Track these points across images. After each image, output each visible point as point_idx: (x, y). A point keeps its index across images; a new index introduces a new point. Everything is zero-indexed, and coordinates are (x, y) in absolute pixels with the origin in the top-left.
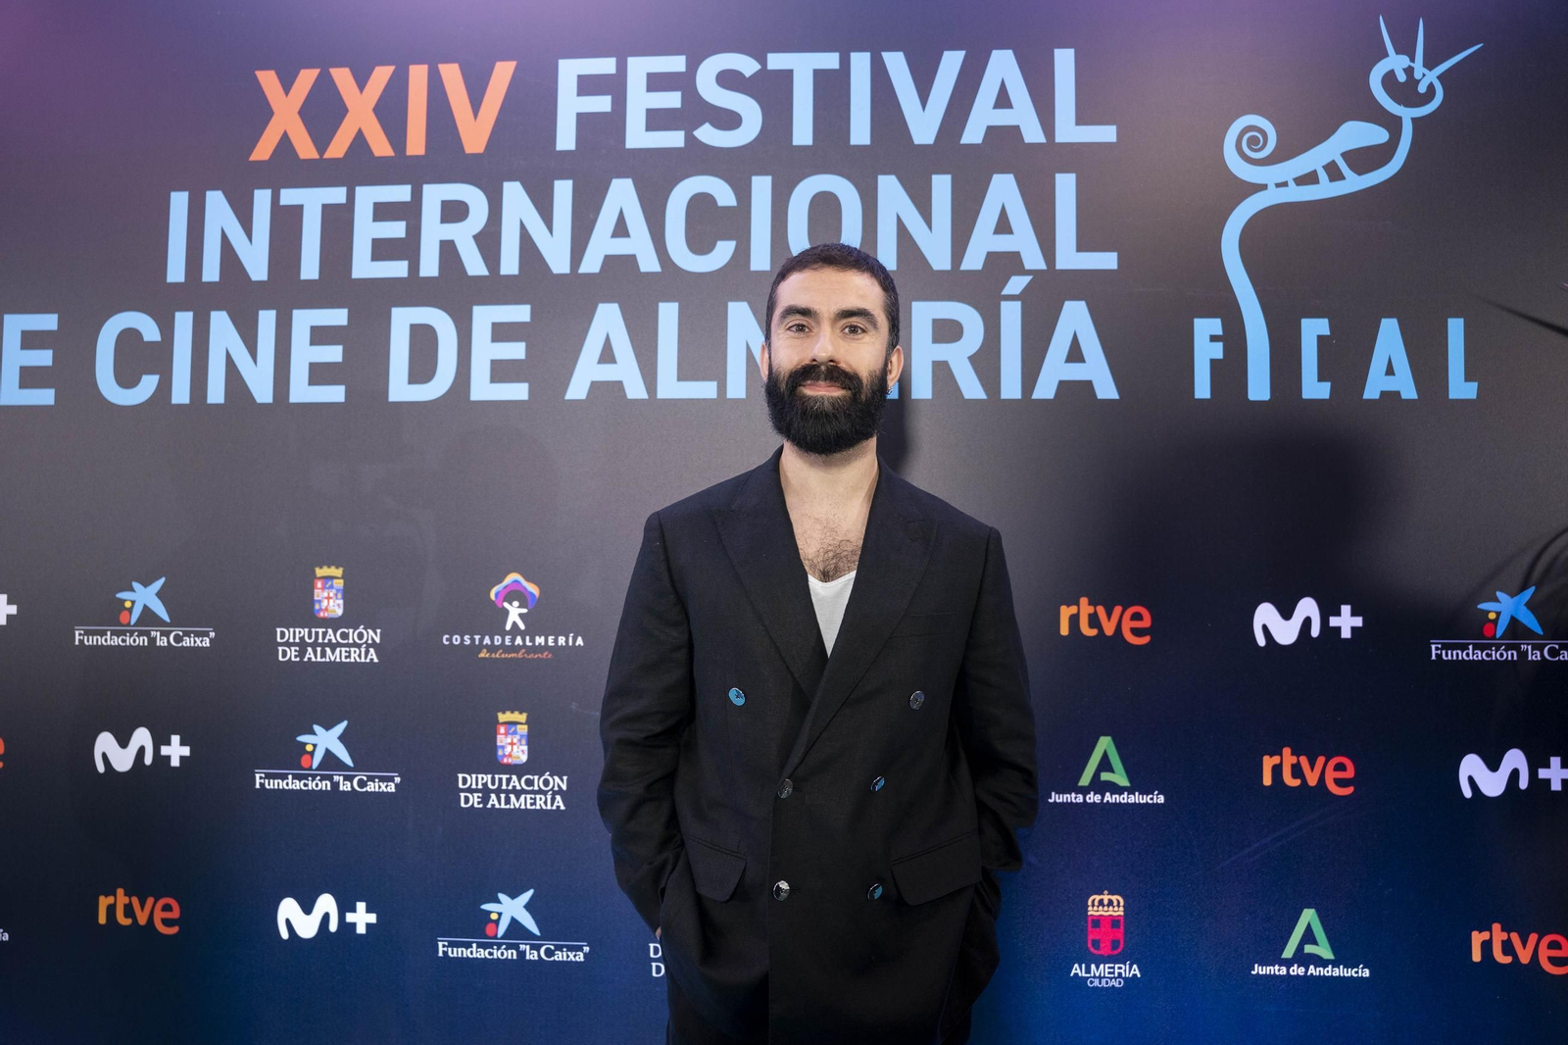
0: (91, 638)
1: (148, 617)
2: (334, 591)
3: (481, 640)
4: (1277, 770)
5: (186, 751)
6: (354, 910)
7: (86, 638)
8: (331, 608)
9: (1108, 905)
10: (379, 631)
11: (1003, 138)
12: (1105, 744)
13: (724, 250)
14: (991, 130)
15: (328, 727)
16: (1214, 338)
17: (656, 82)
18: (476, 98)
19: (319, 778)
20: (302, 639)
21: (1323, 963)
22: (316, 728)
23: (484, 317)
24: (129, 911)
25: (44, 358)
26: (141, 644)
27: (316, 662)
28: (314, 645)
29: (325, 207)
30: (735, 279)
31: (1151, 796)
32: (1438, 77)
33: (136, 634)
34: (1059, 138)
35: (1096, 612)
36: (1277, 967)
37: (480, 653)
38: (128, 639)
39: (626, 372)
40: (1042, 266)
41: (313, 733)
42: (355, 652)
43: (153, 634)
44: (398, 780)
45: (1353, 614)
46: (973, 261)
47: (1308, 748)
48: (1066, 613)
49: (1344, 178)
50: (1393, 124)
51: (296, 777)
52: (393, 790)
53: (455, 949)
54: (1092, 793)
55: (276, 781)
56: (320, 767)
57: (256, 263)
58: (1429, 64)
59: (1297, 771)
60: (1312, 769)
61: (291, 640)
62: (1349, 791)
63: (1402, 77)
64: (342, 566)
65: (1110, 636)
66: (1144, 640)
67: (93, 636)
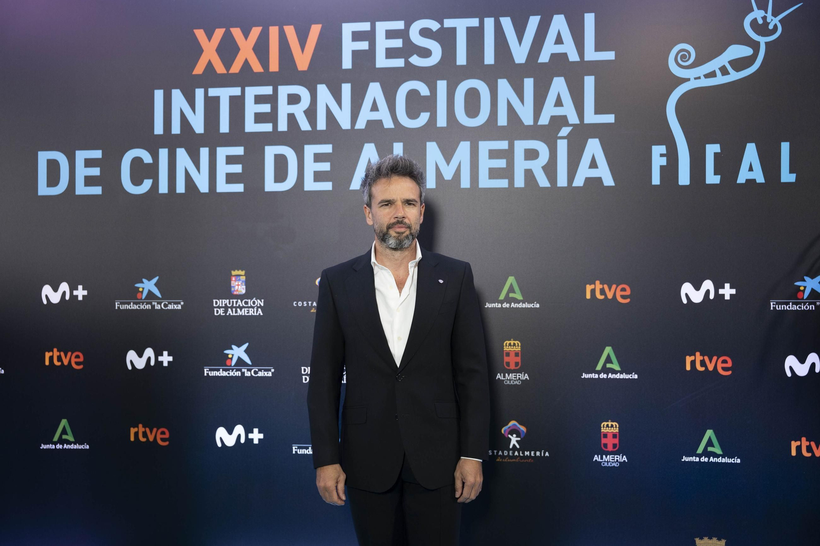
1: (151, 295)
2: (241, 282)
3: (312, 304)
4: (693, 363)
5: (171, 359)
6: (252, 432)
7: (121, 306)
8: (239, 289)
9: (611, 427)
10: (263, 300)
11: (559, 59)
12: (608, 350)
13: (424, 117)
14: (553, 56)
15: (239, 346)
16: (662, 155)
17: (390, 34)
18: (303, 42)
19: (235, 370)
20: (226, 304)
21: (717, 456)
22: (233, 347)
23: (310, 150)
24: (145, 435)
25: (95, 171)
26: (148, 308)
27: (233, 316)
28: (232, 308)
29: (232, 99)
30: (430, 131)
31: (631, 375)
32: (780, 21)
33: (145, 303)
34: (587, 58)
35: (603, 287)
36: (694, 458)
37: (311, 310)
38: (141, 306)
40: (577, 121)
41: (232, 349)
42: (251, 310)
43: (153, 303)
44: (273, 370)
45: (731, 287)
46: (544, 120)
47: (709, 352)
48: (589, 288)
49: (729, 74)
50: (755, 46)
51: (224, 370)
52: (271, 375)
53: (301, 450)
54: (602, 373)
55: (214, 372)
57: (198, 124)
58: (775, 14)
59: (703, 363)
60: (711, 362)
61: (221, 305)
62: (729, 373)
63: (760, 21)
64: (244, 270)
65: (610, 299)
66: (628, 301)
67: (124, 305)
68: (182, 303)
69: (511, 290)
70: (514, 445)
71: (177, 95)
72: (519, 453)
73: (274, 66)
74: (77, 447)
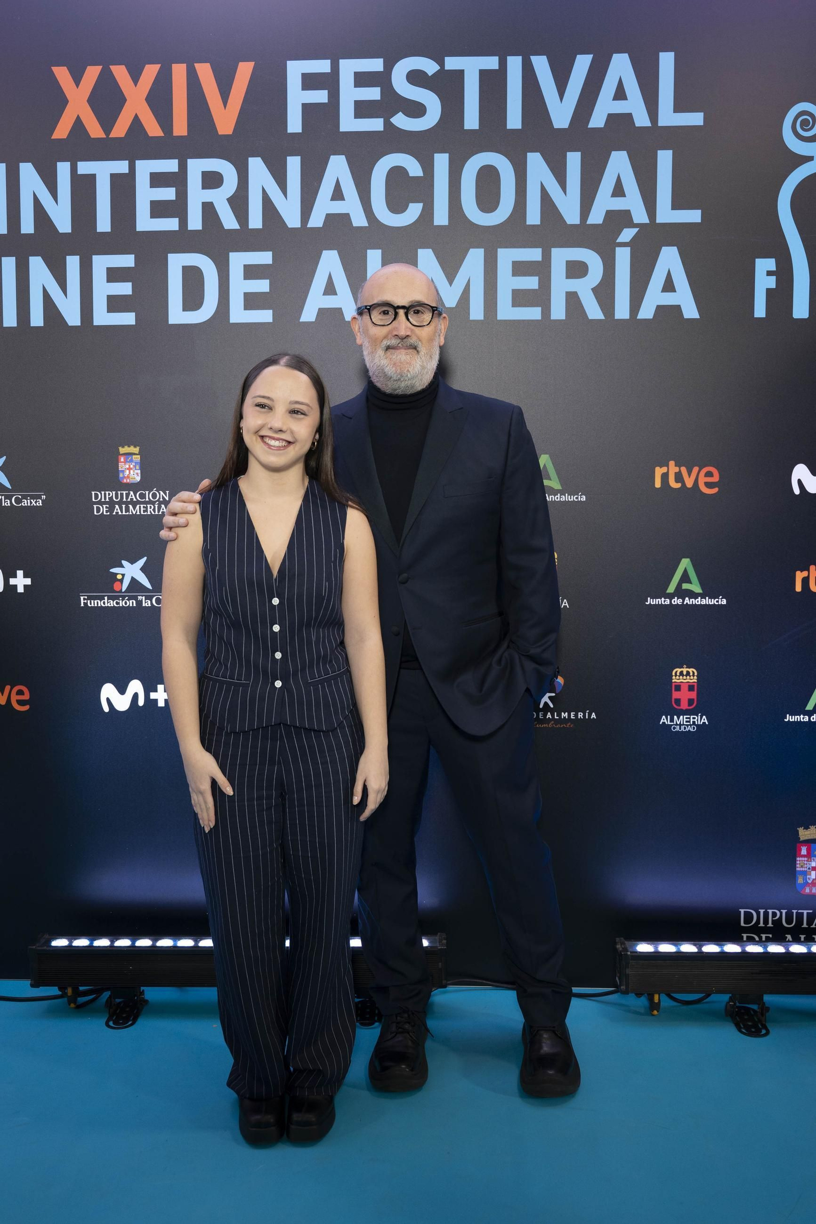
2: (133, 464)
4: (806, 581)
5: (28, 581)
6: (156, 691)
8: (132, 476)
9: (686, 676)
10: (167, 492)
11: (620, 123)
12: (685, 563)
13: (415, 210)
14: (611, 117)
15: (132, 561)
16: (769, 273)
17: (362, 80)
18: (225, 89)
19: (127, 598)
20: (111, 498)
22: (124, 562)
23: (238, 260)
27: (122, 515)
28: (120, 503)
29: (113, 176)
30: (423, 231)
31: (717, 600)
34: (660, 125)
35: (680, 471)
36: (802, 716)
39: (344, 301)
40: (646, 220)
41: (122, 566)
42: (151, 507)
46: (596, 217)
48: (659, 472)
51: (110, 598)
54: (676, 598)
55: (96, 601)
56: (128, 590)
57: (62, 219)
61: (103, 500)
64: (139, 446)
65: (689, 489)
66: (715, 490)
69: (545, 475)
70: (546, 703)
71: (27, 171)
72: (553, 715)
73: (180, 128)
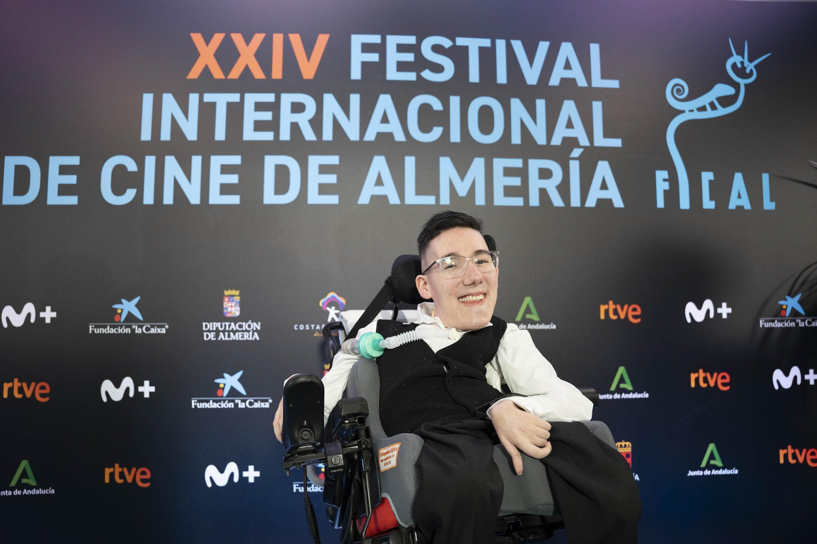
0: (98, 329)
1: (131, 318)
2: (235, 303)
3: (315, 327)
4: (697, 380)
5: (153, 389)
6: (247, 470)
7: (95, 330)
8: (233, 311)
9: (624, 447)
10: (259, 323)
11: (568, 83)
12: (622, 370)
13: (437, 132)
14: (563, 80)
15: (232, 374)
16: (665, 180)
17: (401, 48)
18: (309, 50)
19: (227, 401)
20: (217, 328)
22: (226, 375)
23: (315, 161)
24: (122, 475)
26: (127, 332)
27: (225, 341)
28: (224, 331)
29: (229, 105)
30: (443, 146)
31: (642, 394)
32: (756, 67)
34: (594, 85)
35: (616, 308)
36: (698, 472)
37: (314, 333)
38: (119, 330)
39: (389, 190)
40: (587, 144)
41: (223, 377)
42: (246, 335)
43: (133, 327)
44: (271, 401)
45: (727, 307)
46: (556, 141)
47: (710, 369)
48: (603, 308)
49: (717, 109)
51: (214, 401)
52: (268, 407)
53: (302, 488)
54: (616, 394)
55: (203, 404)
56: (227, 396)
57: (191, 131)
58: (751, 60)
59: (705, 380)
60: (712, 378)
61: (211, 329)
62: (727, 388)
63: (739, 66)
64: (238, 289)
65: (622, 320)
66: (638, 321)
67: (99, 328)
68: (167, 327)
69: (528, 311)
71: (168, 99)
74: (40, 492)
